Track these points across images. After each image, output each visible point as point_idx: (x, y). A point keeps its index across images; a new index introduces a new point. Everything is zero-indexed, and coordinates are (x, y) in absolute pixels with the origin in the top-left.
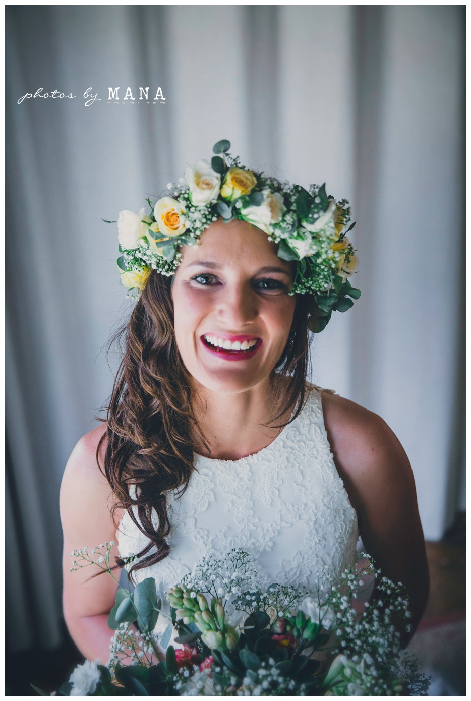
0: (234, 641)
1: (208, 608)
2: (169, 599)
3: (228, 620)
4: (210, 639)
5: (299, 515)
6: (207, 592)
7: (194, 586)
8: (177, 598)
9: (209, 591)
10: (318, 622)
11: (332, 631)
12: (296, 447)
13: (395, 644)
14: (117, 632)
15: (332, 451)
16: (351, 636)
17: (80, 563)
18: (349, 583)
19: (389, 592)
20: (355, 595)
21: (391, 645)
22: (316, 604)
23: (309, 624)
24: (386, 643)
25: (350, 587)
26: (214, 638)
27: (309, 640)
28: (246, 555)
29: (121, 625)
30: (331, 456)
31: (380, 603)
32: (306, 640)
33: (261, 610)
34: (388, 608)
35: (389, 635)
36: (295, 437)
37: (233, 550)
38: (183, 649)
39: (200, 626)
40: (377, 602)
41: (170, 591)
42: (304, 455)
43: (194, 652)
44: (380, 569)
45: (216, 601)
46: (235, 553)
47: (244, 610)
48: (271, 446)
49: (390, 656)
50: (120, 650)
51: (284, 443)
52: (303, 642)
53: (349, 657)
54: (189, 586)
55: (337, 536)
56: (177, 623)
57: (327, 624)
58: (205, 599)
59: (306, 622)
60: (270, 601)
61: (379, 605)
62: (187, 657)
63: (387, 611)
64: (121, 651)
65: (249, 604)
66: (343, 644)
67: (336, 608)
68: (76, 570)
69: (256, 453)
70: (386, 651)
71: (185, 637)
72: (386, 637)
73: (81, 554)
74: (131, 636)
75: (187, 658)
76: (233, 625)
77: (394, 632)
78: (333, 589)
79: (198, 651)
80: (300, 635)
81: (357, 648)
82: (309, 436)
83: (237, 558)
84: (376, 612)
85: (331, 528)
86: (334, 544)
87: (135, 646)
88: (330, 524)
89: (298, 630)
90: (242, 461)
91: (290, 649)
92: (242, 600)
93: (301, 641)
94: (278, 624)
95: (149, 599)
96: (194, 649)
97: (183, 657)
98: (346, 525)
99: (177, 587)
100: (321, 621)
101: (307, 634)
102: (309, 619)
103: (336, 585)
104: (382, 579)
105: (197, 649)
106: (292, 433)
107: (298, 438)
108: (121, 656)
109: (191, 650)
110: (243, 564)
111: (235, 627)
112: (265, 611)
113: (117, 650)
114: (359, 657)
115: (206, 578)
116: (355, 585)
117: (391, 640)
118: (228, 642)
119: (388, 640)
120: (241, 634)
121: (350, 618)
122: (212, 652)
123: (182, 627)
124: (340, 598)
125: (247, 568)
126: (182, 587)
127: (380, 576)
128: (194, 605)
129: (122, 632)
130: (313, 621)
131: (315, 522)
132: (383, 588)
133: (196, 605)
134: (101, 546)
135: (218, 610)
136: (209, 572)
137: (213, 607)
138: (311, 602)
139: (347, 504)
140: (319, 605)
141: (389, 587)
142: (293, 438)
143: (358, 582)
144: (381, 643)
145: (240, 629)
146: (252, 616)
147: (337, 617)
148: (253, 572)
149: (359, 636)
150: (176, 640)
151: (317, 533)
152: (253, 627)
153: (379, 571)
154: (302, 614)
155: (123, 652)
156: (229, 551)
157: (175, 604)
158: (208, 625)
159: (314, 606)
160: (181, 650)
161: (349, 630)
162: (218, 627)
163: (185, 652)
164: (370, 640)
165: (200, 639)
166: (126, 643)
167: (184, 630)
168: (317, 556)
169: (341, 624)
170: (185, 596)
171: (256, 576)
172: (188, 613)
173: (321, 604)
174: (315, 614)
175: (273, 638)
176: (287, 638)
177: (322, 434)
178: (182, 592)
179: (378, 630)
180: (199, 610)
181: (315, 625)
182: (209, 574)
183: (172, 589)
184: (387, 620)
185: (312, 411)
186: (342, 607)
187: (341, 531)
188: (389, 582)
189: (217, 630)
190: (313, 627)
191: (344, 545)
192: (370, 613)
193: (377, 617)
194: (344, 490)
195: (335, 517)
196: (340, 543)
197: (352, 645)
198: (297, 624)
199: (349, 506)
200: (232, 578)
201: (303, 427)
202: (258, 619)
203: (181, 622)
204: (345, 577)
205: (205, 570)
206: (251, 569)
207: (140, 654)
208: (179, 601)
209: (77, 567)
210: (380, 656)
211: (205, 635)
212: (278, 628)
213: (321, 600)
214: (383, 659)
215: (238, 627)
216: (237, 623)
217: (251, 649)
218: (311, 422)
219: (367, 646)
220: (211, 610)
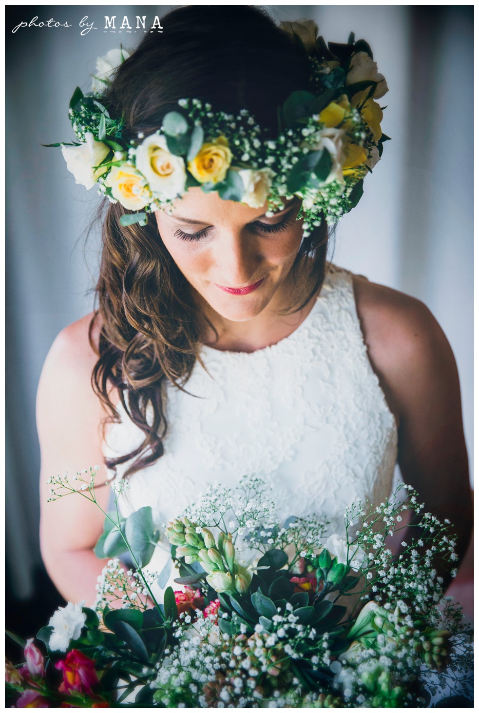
0: (245, 583)
1: (215, 545)
2: (168, 534)
3: (239, 559)
4: (218, 581)
5: (327, 419)
6: (215, 526)
7: (199, 520)
8: (177, 534)
9: (217, 525)
10: (345, 563)
11: (361, 573)
12: (324, 337)
13: (436, 590)
14: (105, 571)
15: (365, 343)
16: (385, 581)
17: (58, 492)
18: (385, 519)
19: (432, 530)
20: (391, 533)
21: (431, 591)
22: (345, 542)
23: (335, 565)
24: (426, 589)
25: (385, 523)
26: (221, 580)
27: (335, 583)
28: (261, 482)
29: (110, 562)
30: (365, 348)
31: (420, 543)
32: (331, 583)
33: (278, 548)
34: (430, 549)
35: (430, 580)
36: (322, 325)
37: (245, 476)
38: (184, 592)
39: (205, 566)
40: (416, 541)
41: (169, 526)
42: (333, 347)
43: (197, 595)
44: (423, 504)
45: (225, 535)
46: (247, 481)
47: (258, 549)
48: (295, 335)
49: (430, 604)
50: (108, 591)
51: (309, 331)
52: (327, 585)
53: (381, 604)
54: (193, 520)
55: (371, 444)
56: (177, 560)
57: (356, 565)
58: (211, 535)
59: (331, 562)
60: (290, 539)
61: (419, 545)
62: (189, 600)
63: (429, 553)
64: (110, 592)
65: (263, 540)
66: (374, 589)
67: (368, 547)
68: (54, 500)
69: (276, 343)
70: (426, 598)
71: (187, 578)
72: (426, 582)
73: (59, 481)
74: (122, 575)
75: (189, 602)
76: (245, 565)
77: (436, 576)
78: (365, 525)
79: (202, 594)
80: (323, 578)
81: (390, 594)
82: (338, 325)
83: (251, 487)
84: (414, 553)
85: (364, 434)
86: (367, 454)
87: (126, 587)
88: (363, 429)
89: (321, 572)
90: (258, 354)
91: (312, 592)
92: (256, 536)
93: (325, 584)
94: (298, 564)
95: (144, 532)
96: (198, 591)
97: (185, 600)
98: (382, 432)
99: (177, 521)
100: (349, 562)
101: (331, 577)
102: (335, 560)
103: (368, 521)
104: (424, 515)
105: (201, 591)
106: (318, 320)
107: (326, 326)
108: (109, 597)
109: (194, 592)
110: (257, 493)
111: (247, 567)
112: (283, 549)
113: (106, 591)
114: (392, 604)
115: (214, 510)
116: (392, 521)
117: (432, 585)
118: (239, 584)
119: (428, 586)
120: (254, 574)
121: (384, 559)
122: (219, 595)
123: (184, 565)
124: (373, 536)
125: (262, 498)
126: (184, 522)
127: (423, 511)
128: (198, 542)
129: (111, 570)
130: (339, 561)
131: (345, 426)
132: (426, 526)
133: (201, 542)
134: (83, 471)
135: (227, 547)
136: (218, 502)
137: (221, 544)
138: (339, 540)
139: (383, 407)
140: (348, 543)
141: (433, 524)
142: (320, 327)
143: (395, 517)
144: (420, 590)
145: (253, 569)
146: (267, 555)
147: (368, 559)
148: (270, 502)
149: (393, 582)
150: (176, 581)
151: (348, 440)
152: (269, 567)
153: (422, 506)
154: (327, 554)
155: (112, 593)
156: (241, 478)
157: (176, 540)
158: (215, 564)
159: (342, 544)
160: (181, 592)
161: (382, 573)
162: (226, 566)
163: (186, 594)
164: (406, 586)
165: (205, 580)
166: (116, 583)
167: (185, 569)
168: (347, 467)
169: (373, 567)
170: (187, 531)
171: (273, 508)
172: (191, 551)
173: (350, 543)
174: (342, 554)
175: (291, 580)
176: (308, 581)
177: (354, 322)
178: (184, 527)
179: (416, 575)
180: (205, 547)
181: (343, 566)
182: (218, 506)
183: (172, 523)
184: (427, 563)
185: (342, 295)
186: (375, 547)
187: (376, 438)
188: (433, 518)
189: (225, 571)
190: (339, 569)
191: (380, 457)
192: (408, 556)
193: (416, 558)
194: (379, 389)
195: (369, 421)
196: (375, 453)
197: (384, 591)
198: (320, 564)
199: (386, 409)
200: (246, 510)
201: (332, 314)
202: (273, 559)
203: (182, 560)
204: (380, 512)
205: (213, 501)
206: (267, 499)
207: (133, 596)
208: (180, 538)
209: (55, 497)
210: (418, 604)
211: (211, 576)
212: (297, 570)
213: (350, 538)
214: (421, 607)
215: (250, 567)
216: (250, 563)
217: (265, 593)
218: (341, 308)
219: (402, 592)
220: (218, 548)
